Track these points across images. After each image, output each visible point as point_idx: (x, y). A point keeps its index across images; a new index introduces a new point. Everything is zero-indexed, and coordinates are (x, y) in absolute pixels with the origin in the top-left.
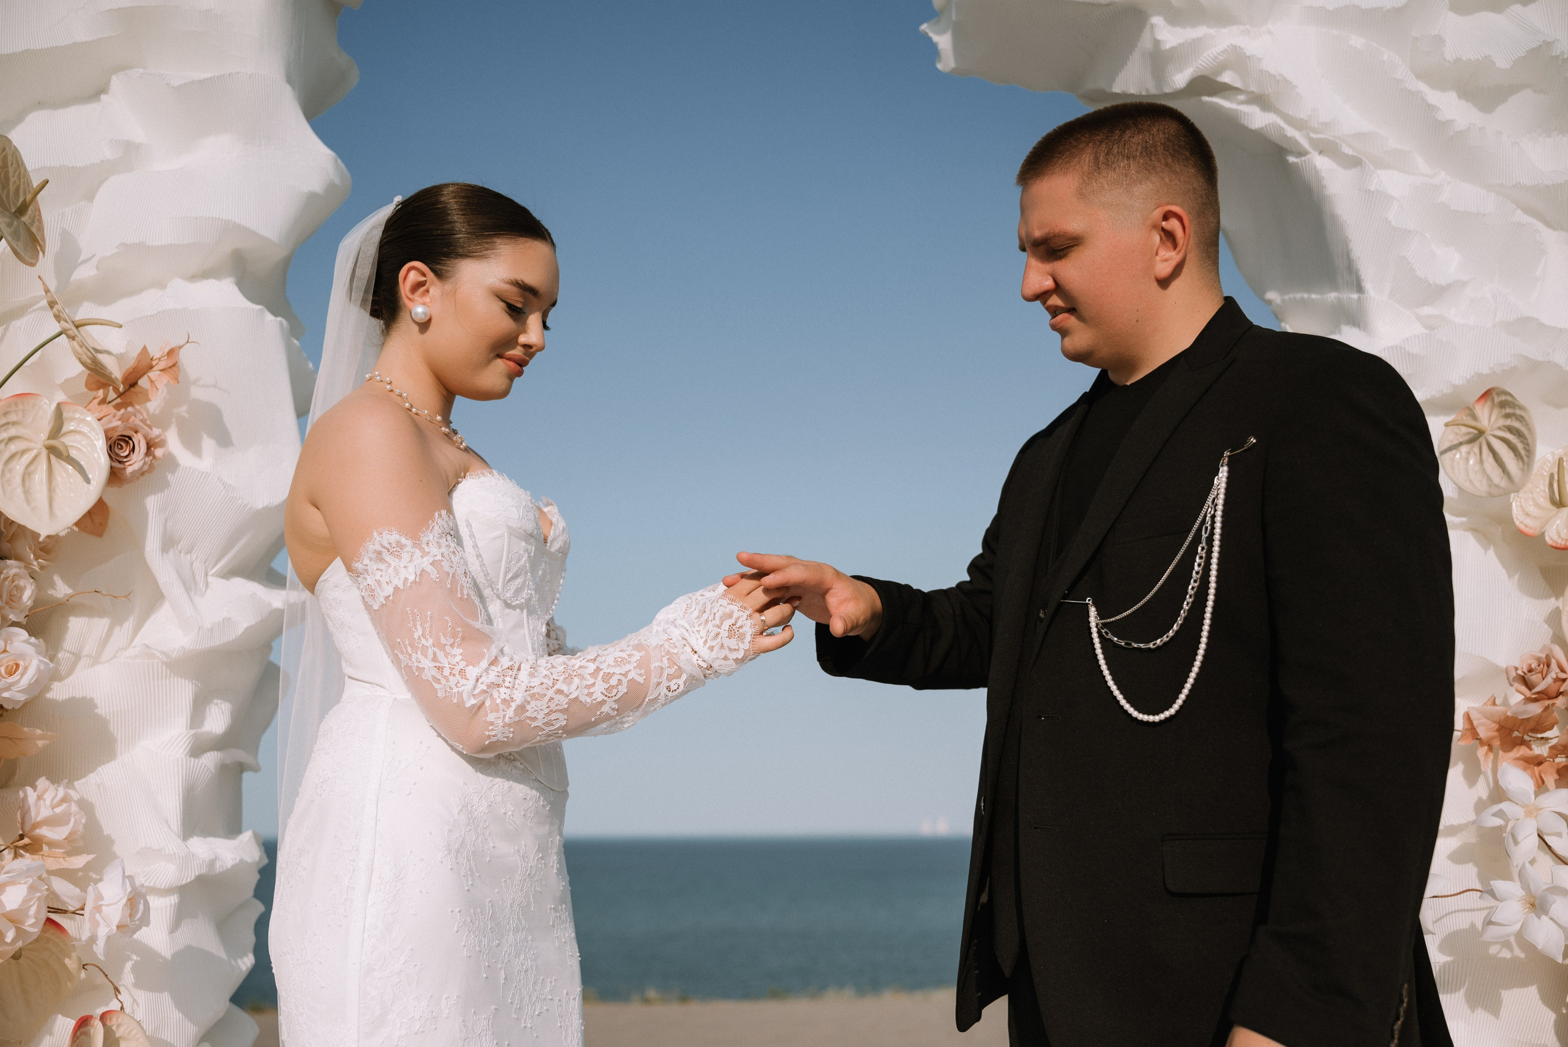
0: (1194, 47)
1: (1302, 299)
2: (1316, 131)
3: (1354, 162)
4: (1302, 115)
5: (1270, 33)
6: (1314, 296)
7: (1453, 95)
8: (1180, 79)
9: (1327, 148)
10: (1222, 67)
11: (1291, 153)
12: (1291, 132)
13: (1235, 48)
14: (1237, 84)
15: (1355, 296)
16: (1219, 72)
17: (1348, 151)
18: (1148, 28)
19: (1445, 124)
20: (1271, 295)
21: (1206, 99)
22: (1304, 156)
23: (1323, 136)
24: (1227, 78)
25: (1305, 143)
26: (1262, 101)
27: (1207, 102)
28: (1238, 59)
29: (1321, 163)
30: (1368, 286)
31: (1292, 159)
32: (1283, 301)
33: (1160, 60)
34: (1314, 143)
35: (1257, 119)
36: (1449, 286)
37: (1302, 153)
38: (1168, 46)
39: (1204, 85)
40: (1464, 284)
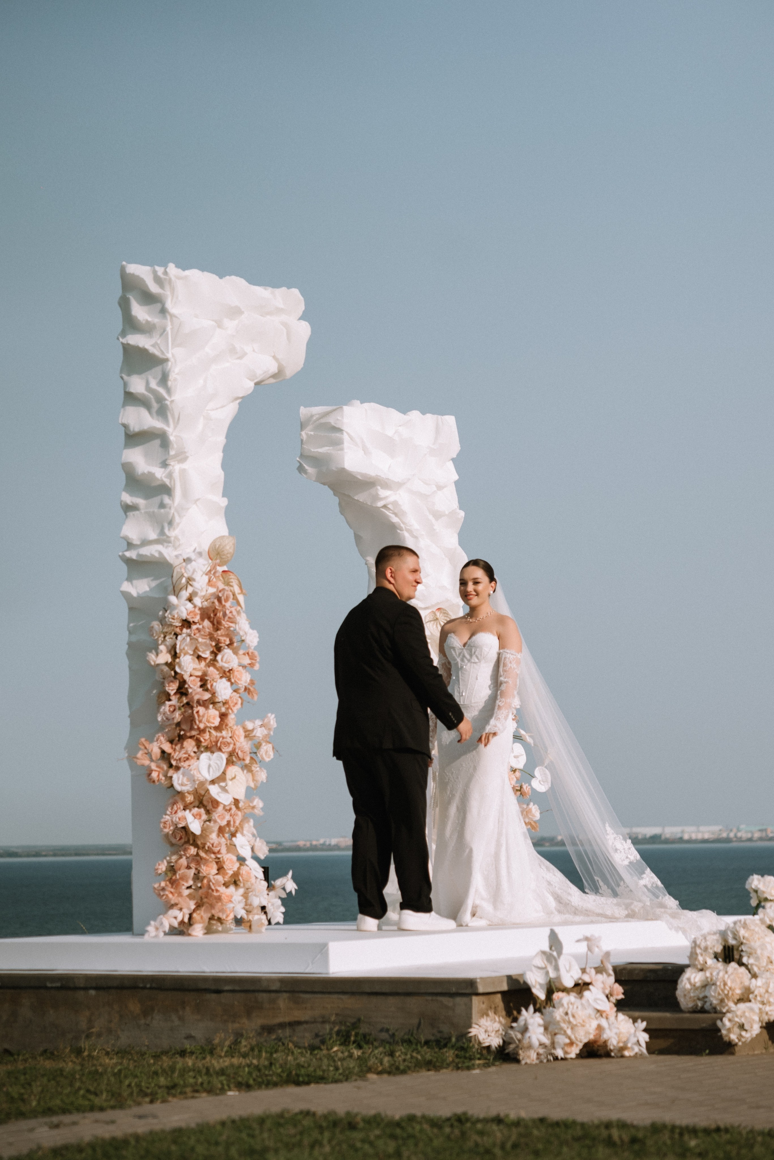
0: (385, 497)
8: (380, 504)
9: (408, 531)
11: (399, 529)
12: (402, 525)
13: (396, 501)
14: (392, 509)
17: (416, 534)
21: (383, 510)
26: (396, 514)
28: (395, 503)
31: (399, 531)
33: (377, 498)
35: (395, 519)
38: (379, 496)
39: (385, 506)
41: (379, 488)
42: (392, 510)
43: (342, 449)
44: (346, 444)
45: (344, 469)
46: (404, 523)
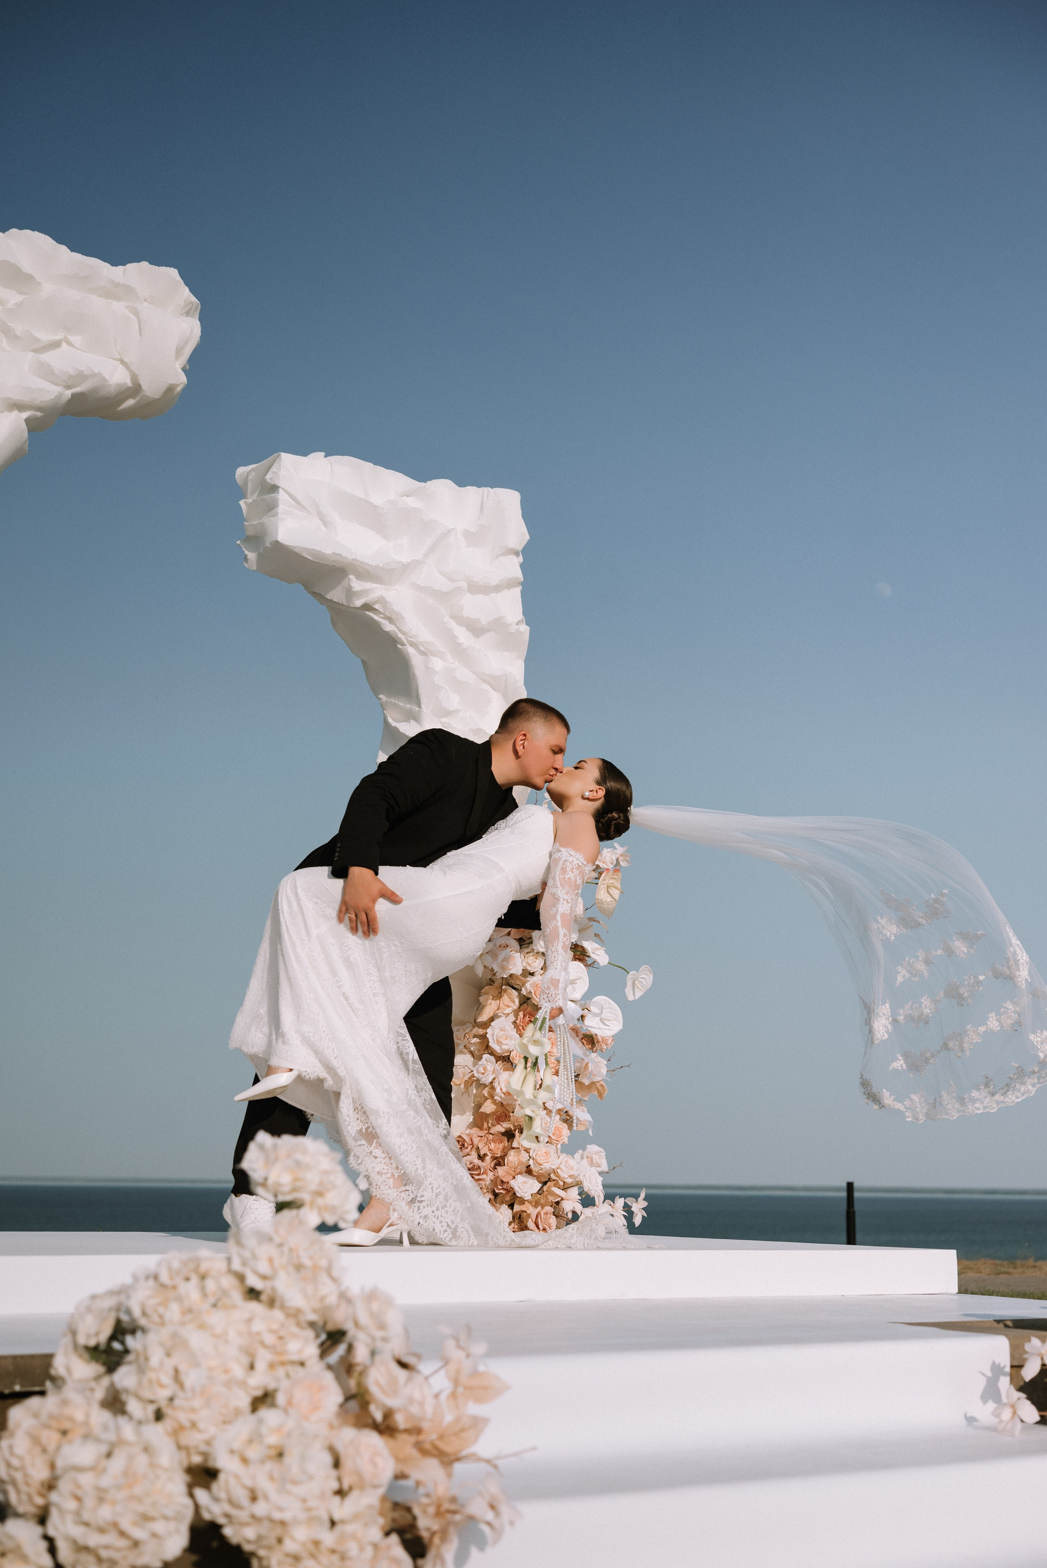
0: (365, 592)
1: (395, 703)
2: (410, 637)
3: (424, 654)
4: (405, 629)
5: (396, 590)
6: (400, 704)
7: (464, 629)
8: (358, 603)
9: (412, 644)
10: (376, 602)
11: (399, 643)
12: (400, 635)
13: (382, 597)
14: (381, 610)
15: (417, 709)
16: (374, 604)
17: (423, 649)
18: (347, 580)
19: (460, 644)
20: (381, 696)
21: (367, 613)
22: (404, 646)
23: (413, 640)
24: (377, 606)
25: (405, 642)
26: (390, 620)
27: (368, 615)
28: (382, 600)
29: (411, 650)
30: (423, 706)
31: (399, 646)
32: (386, 701)
33: (350, 593)
34: (408, 641)
35: (388, 627)
36: (454, 711)
37: (403, 645)
38: (355, 590)
39: (367, 607)
40: (460, 711)
41: (352, 577)
42: (381, 613)
43: (276, 515)
44: (281, 508)
45: (278, 541)
46: (404, 633)
